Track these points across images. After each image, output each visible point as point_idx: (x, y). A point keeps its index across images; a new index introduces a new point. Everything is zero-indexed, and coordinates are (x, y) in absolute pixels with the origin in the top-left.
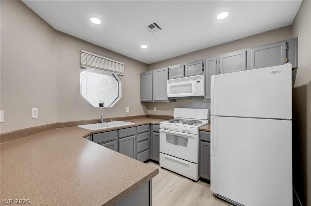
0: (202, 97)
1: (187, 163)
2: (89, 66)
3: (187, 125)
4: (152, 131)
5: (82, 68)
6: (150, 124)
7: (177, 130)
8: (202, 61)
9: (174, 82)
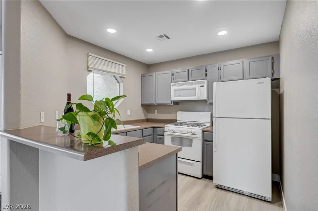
0: (205, 101)
1: (192, 162)
2: (95, 69)
3: (191, 127)
4: (156, 135)
5: (89, 71)
6: (154, 128)
7: (182, 132)
8: (205, 67)
9: (178, 85)
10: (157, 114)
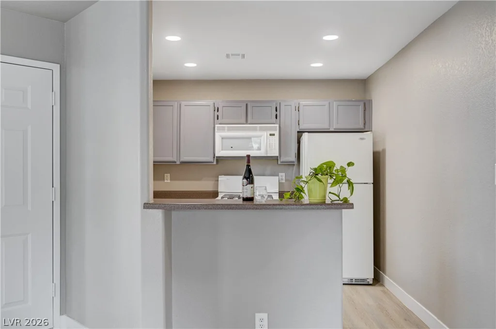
8: (275, 104)
9: (229, 129)
10: (169, 181)
